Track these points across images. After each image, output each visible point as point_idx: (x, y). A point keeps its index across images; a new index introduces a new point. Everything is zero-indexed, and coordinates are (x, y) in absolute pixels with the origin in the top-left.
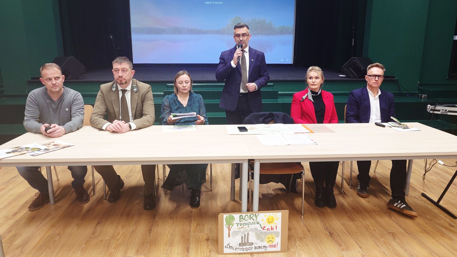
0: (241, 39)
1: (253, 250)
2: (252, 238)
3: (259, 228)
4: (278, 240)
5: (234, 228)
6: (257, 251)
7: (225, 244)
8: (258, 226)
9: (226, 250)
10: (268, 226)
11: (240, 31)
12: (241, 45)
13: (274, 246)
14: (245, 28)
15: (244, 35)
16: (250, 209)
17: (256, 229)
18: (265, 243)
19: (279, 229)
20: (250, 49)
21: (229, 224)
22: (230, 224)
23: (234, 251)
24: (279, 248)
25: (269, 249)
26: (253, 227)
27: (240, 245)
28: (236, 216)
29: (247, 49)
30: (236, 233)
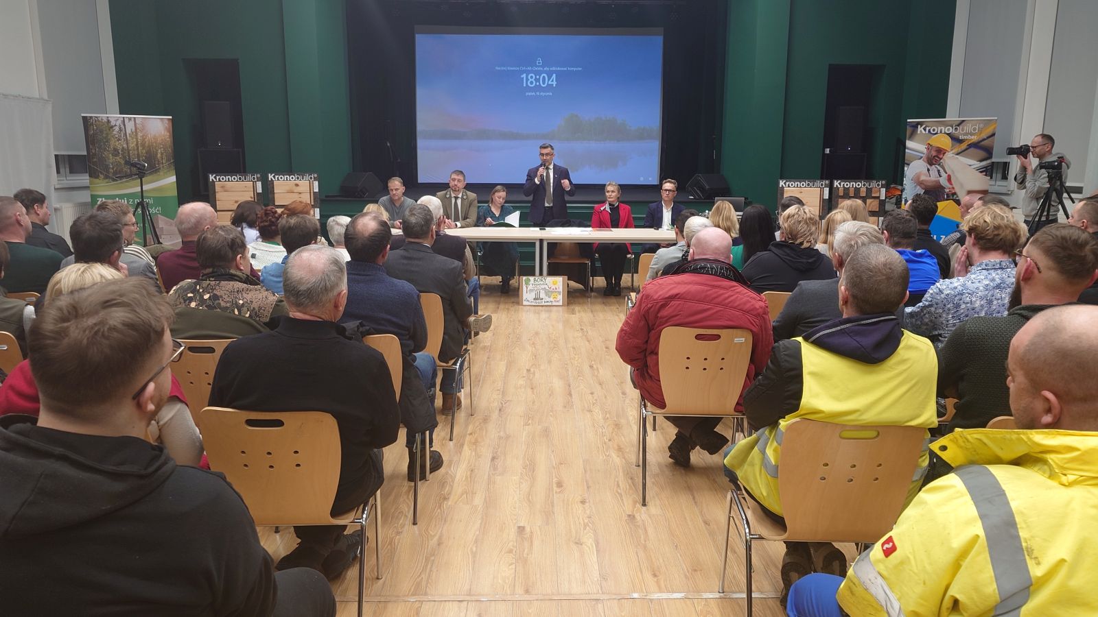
0: (545, 158)
1: (543, 304)
2: (542, 295)
3: (547, 288)
4: (560, 297)
5: (530, 287)
6: (546, 304)
7: (524, 298)
8: (546, 286)
9: (525, 303)
10: (554, 287)
11: (545, 151)
12: (544, 164)
13: (558, 301)
14: (549, 149)
15: (547, 154)
16: (541, 274)
17: (545, 288)
18: (551, 299)
19: (561, 290)
20: (555, 166)
21: (527, 284)
22: (527, 282)
23: (530, 304)
24: (561, 303)
25: (554, 304)
26: (543, 287)
27: (534, 299)
28: (532, 278)
29: (551, 167)
30: (531, 291)
